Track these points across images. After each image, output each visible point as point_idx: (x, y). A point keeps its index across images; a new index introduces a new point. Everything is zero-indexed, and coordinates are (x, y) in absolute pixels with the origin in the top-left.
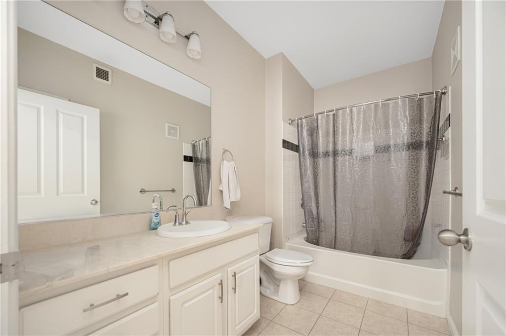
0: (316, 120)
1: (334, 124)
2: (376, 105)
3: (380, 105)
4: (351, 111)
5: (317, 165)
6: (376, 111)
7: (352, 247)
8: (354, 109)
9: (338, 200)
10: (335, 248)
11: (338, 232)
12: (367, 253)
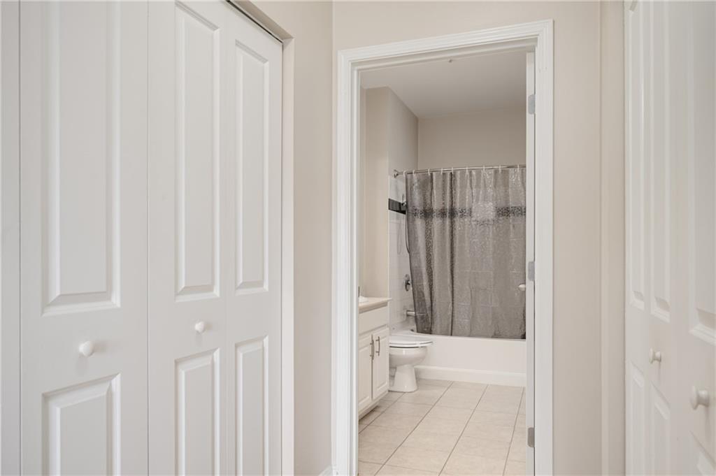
0: (430, 178)
1: (451, 186)
2: (496, 171)
3: (500, 171)
4: (470, 172)
5: (431, 233)
6: (496, 178)
7: (471, 330)
8: (474, 173)
9: (456, 277)
10: (451, 335)
11: (456, 315)
12: (487, 337)
